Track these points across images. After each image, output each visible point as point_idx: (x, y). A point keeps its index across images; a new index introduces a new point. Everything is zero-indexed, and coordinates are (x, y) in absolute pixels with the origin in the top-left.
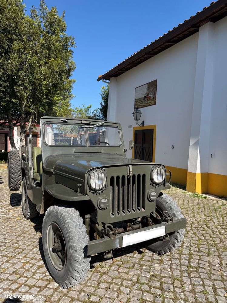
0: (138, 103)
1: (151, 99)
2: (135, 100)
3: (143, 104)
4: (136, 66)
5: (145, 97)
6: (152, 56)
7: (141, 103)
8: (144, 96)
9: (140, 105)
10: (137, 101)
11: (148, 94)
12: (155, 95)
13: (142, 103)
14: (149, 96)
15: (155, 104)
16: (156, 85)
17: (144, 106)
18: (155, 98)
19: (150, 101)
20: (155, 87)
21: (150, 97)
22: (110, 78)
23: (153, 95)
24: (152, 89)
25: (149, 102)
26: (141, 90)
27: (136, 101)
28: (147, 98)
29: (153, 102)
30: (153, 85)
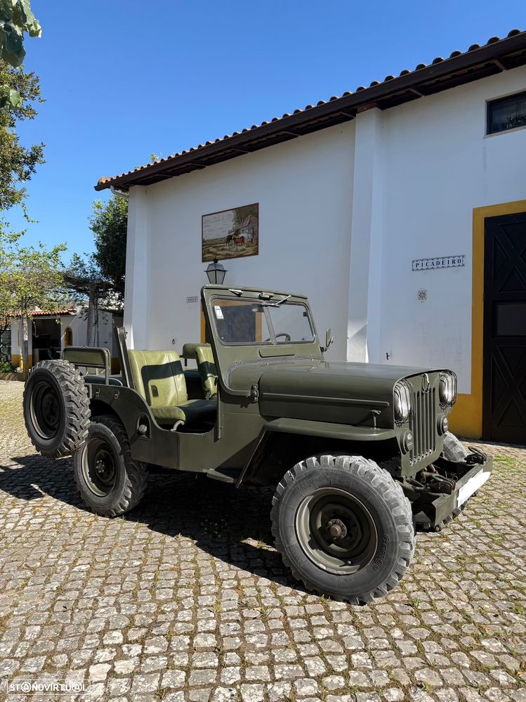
0: (212, 249)
1: (246, 241)
2: (203, 241)
3: (225, 252)
4: (202, 168)
5: (229, 238)
6: (245, 153)
7: (219, 250)
8: (226, 235)
9: (218, 252)
10: (210, 245)
11: (237, 232)
12: (255, 234)
13: (223, 250)
14: (240, 236)
15: (256, 253)
16: (257, 215)
17: (229, 257)
18: (255, 242)
19: (244, 247)
20: (254, 218)
21: (243, 237)
22: (129, 186)
23: (250, 235)
24: (248, 222)
25: (239, 248)
26: (219, 221)
27: (206, 244)
28: (234, 239)
29: (250, 250)
30: (248, 214)
